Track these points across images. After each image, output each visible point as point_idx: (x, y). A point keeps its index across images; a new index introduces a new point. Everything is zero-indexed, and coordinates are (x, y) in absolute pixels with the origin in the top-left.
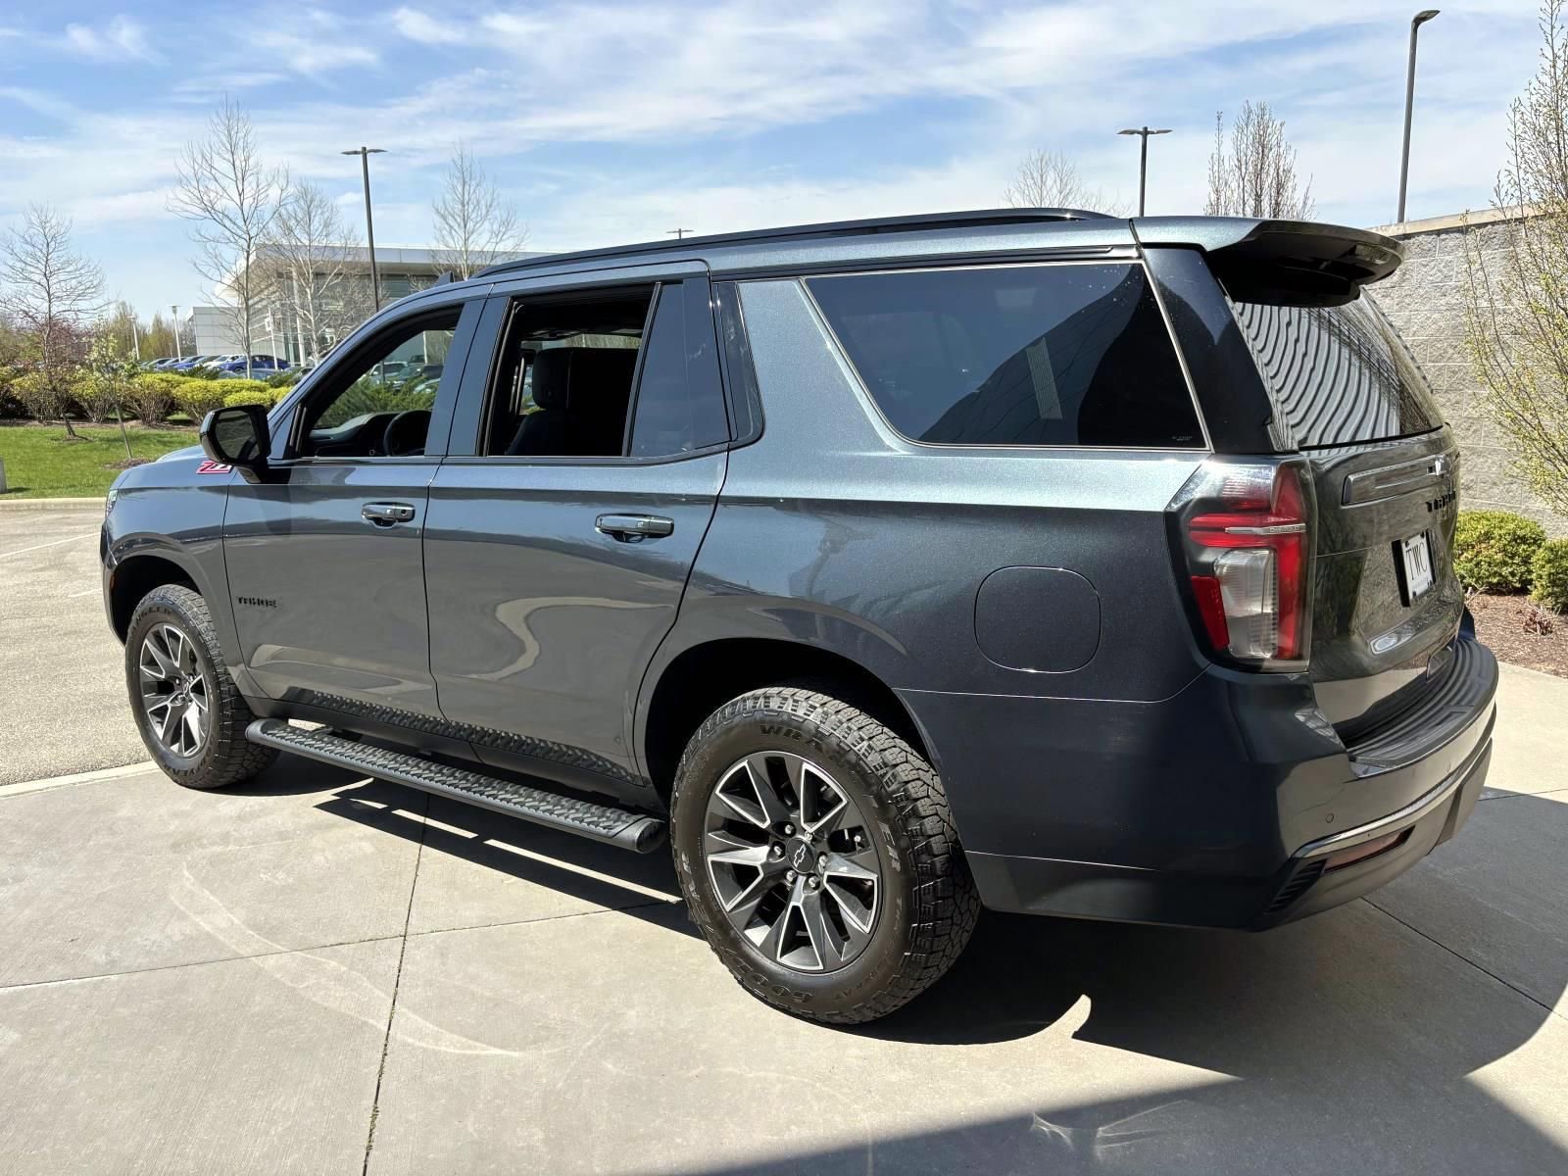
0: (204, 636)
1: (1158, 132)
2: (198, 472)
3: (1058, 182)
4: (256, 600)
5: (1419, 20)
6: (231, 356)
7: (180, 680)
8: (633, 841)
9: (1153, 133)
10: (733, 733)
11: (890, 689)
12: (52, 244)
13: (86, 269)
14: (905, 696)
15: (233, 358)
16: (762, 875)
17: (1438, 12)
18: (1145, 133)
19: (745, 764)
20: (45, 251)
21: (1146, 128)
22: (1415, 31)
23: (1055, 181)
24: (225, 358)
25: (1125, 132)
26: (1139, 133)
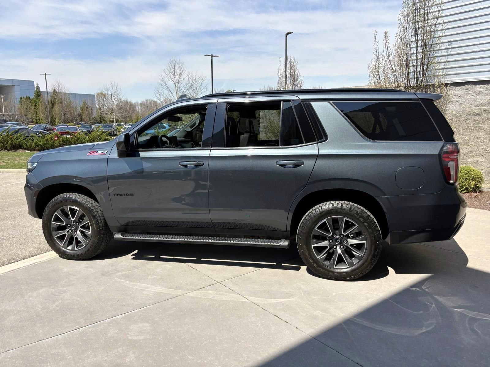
0: (91, 208)
1: (216, 56)
2: (87, 155)
3: (179, 68)
4: (123, 194)
5: (288, 34)
7: (70, 225)
8: (287, 246)
9: (214, 56)
10: (322, 213)
11: (373, 197)
14: (378, 199)
16: (329, 248)
17: (292, 32)
18: (212, 56)
19: (325, 220)
21: (212, 55)
22: (286, 36)
23: (178, 68)
25: (206, 55)
26: (210, 56)
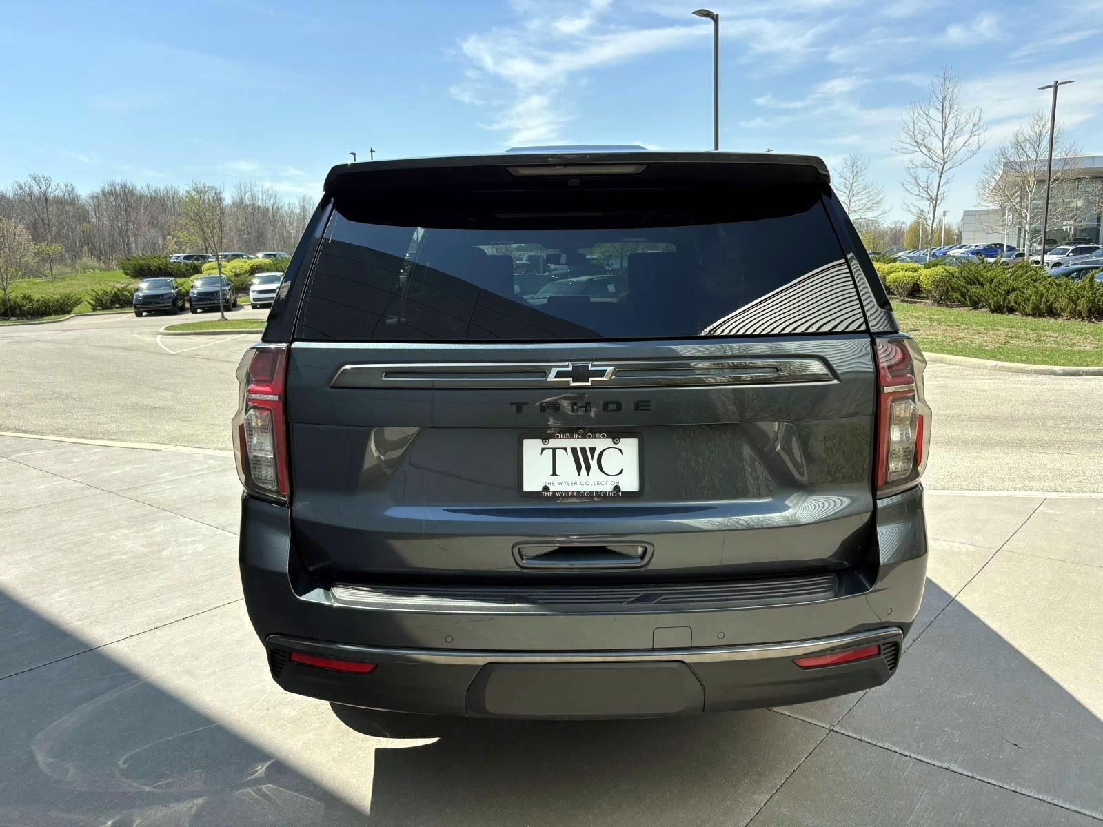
6: (975, 245)
12: (856, 177)
13: (875, 191)
15: (976, 246)
20: (851, 182)
24: (971, 246)
